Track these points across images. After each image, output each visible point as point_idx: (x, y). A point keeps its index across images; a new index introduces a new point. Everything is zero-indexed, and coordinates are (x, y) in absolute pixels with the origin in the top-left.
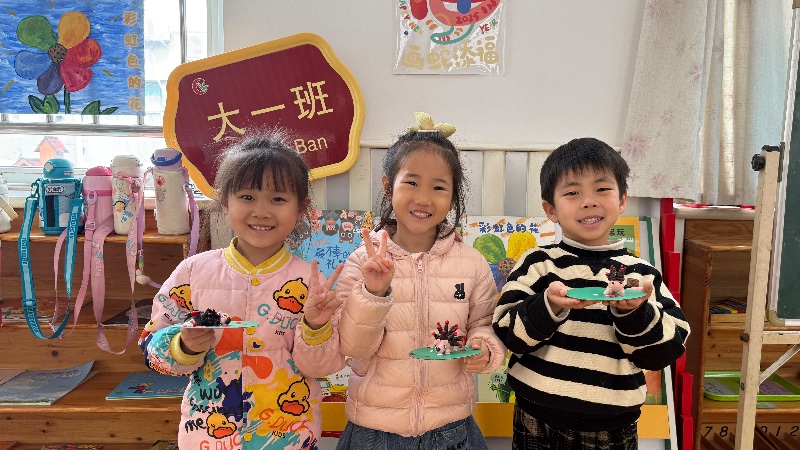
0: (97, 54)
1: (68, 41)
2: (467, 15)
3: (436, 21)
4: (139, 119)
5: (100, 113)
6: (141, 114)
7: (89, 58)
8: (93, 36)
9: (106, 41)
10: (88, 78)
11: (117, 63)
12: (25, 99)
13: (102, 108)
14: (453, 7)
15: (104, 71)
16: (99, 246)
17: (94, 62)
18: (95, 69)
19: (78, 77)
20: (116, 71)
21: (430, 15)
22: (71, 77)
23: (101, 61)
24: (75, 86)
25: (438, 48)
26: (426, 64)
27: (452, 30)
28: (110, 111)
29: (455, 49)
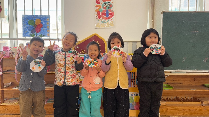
0: (42, 26)
1: (37, 24)
2: (108, 18)
3: (102, 19)
4: (49, 37)
6: (49, 36)
7: (40, 27)
8: (41, 23)
9: (44, 24)
10: (40, 30)
11: (45, 27)
12: (29, 34)
14: (105, 16)
15: (43, 29)
17: (41, 28)
18: (41, 29)
19: (39, 30)
20: (45, 29)
21: (101, 18)
22: (37, 30)
24: (38, 32)
25: (103, 24)
26: (101, 27)
27: (105, 20)
28: (44, 36)
29: (106, 24)
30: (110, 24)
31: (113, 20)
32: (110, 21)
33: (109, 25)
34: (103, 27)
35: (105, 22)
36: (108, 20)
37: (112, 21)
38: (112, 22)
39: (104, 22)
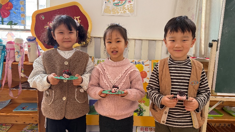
0: (11, 7)
1: (2, 2)
4: (24, 27)
5: (12, 25)
6: (25, 25)
7: (9, 8)
8: (10, 1)
9: (14, 3)
10: (9, 14)
11: (18, 10)
13: (13, 24)
15: (14, 12)
16: (10, 65)
17: (11, 9)
18: (11, 11)
19: (6, 13)
20: (17, 12)
22: (3, 12)
23: (13, 9)
24: (5, 16)
25: (115, 7)
26: (112, 12)
27: (120, 2)
28: (15, 24)
29: (120, 8)
30: (128, 8)
31: (132, 3)
32: (127, 4)
33: (126, 10)
34: (115, 13)
35: (120, 4)
36: (124, 1)
37: (130, 3)
38: (131, 5)
39: (117, 5)
